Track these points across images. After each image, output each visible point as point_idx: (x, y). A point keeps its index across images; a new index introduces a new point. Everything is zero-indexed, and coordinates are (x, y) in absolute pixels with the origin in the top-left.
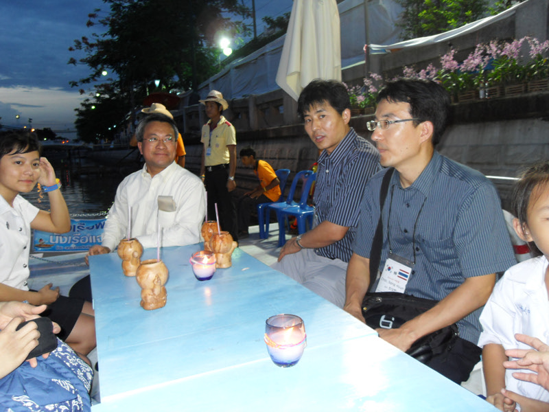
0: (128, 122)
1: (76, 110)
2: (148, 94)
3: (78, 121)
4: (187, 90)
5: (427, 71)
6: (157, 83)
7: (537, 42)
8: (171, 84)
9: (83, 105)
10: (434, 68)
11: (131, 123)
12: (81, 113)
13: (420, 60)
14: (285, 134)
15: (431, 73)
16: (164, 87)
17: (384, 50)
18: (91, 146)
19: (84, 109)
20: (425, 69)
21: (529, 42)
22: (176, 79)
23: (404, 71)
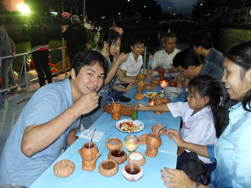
0: (215, 12)
1: (194, 6)
3: (193, 11)
9: (197, 3)
11: (216, 13)
12: (195, 7)
18: (197, 23)
19: (197, 5)
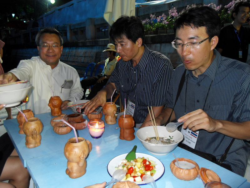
2: (8, 21)
4: (30, 20)
5: (162, 17)
6: (13, 15)
7: (215, 6)
8: (21, 17)
10: (165, 16)
13: (157, 12)
14: (88, 44)
15: (163, 18)
16: (17, 18)
17: (139, 5)
20: (161, 16)
21: (212, 6)
22: (24, 14)
23: (151, 16)
